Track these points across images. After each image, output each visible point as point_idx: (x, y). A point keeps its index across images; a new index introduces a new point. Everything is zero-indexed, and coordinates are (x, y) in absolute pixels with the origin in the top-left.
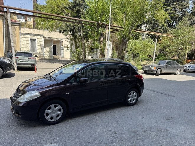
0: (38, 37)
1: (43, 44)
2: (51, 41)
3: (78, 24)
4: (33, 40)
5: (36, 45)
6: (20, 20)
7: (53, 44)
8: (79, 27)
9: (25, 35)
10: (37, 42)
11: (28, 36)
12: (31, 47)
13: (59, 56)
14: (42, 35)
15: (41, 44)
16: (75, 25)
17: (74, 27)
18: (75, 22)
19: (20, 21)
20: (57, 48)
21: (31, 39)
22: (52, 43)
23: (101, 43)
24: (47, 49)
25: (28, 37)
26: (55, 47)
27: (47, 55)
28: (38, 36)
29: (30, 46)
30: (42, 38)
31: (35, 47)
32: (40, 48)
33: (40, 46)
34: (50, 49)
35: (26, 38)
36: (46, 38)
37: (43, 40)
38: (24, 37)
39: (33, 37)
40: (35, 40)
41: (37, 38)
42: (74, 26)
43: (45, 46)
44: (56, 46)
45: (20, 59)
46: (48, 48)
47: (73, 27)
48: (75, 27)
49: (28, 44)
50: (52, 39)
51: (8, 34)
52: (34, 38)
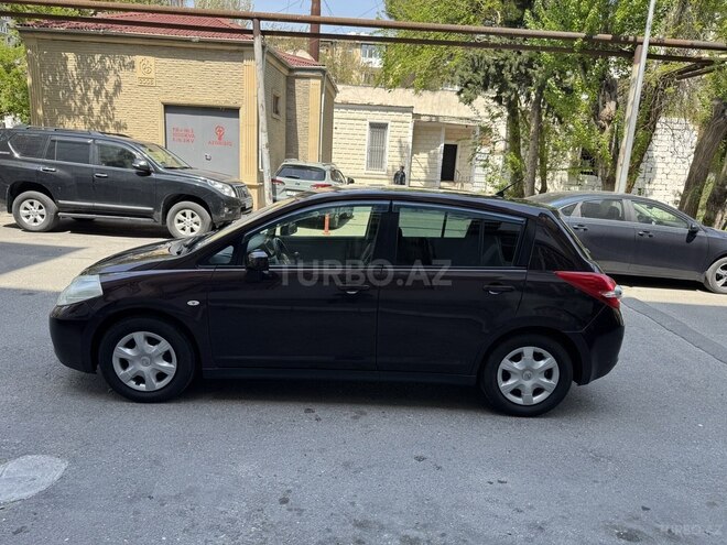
0: (394, 116)
1: (410, 140)
2: (440, 129)
3: (519, 53)
4: (378, 128)
5: (387, 143)
6: (371, 60)
7: (446, 138)
8: (520, 64)
9: (371, 110)
10: (389, 133)
11: (362, 114)
12: (371, 152)
13: (462, 185)
14: (408, 109)
15: (403, 140)
16: (502, 56)
17: (500, 67)
18: (505, 46)
19: (370, 65)
20: (458, 154)
21: (373, 126)
22: (443, 136)
23: (604, 128)
24: (423, 157)
25: (363, 116)
26: (450, 153)
27: (419, 180)
28: (396, 111)
29: (366, 147)
30: (408, 118)
31: (383, 152)
32: (397, 154)
33: (397, 149)
34: (432, 158)
35: (357, 122)
36: (423, 118)
37: (411, 126)
38: (352, 116)
39: (379, 117)
40: (383, 126)
41: (392, 118)
42: (501, 63)
43: (416, 149)
44: (455, 147)
45: (287, 186)
46: (426, 155)
47: (497, 66)
48: (503, 66)
49: (361, 142)
50: (441, 120)
51: (288, 108)
52: (385, 122)
